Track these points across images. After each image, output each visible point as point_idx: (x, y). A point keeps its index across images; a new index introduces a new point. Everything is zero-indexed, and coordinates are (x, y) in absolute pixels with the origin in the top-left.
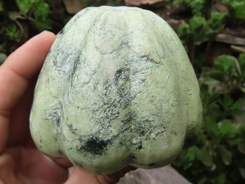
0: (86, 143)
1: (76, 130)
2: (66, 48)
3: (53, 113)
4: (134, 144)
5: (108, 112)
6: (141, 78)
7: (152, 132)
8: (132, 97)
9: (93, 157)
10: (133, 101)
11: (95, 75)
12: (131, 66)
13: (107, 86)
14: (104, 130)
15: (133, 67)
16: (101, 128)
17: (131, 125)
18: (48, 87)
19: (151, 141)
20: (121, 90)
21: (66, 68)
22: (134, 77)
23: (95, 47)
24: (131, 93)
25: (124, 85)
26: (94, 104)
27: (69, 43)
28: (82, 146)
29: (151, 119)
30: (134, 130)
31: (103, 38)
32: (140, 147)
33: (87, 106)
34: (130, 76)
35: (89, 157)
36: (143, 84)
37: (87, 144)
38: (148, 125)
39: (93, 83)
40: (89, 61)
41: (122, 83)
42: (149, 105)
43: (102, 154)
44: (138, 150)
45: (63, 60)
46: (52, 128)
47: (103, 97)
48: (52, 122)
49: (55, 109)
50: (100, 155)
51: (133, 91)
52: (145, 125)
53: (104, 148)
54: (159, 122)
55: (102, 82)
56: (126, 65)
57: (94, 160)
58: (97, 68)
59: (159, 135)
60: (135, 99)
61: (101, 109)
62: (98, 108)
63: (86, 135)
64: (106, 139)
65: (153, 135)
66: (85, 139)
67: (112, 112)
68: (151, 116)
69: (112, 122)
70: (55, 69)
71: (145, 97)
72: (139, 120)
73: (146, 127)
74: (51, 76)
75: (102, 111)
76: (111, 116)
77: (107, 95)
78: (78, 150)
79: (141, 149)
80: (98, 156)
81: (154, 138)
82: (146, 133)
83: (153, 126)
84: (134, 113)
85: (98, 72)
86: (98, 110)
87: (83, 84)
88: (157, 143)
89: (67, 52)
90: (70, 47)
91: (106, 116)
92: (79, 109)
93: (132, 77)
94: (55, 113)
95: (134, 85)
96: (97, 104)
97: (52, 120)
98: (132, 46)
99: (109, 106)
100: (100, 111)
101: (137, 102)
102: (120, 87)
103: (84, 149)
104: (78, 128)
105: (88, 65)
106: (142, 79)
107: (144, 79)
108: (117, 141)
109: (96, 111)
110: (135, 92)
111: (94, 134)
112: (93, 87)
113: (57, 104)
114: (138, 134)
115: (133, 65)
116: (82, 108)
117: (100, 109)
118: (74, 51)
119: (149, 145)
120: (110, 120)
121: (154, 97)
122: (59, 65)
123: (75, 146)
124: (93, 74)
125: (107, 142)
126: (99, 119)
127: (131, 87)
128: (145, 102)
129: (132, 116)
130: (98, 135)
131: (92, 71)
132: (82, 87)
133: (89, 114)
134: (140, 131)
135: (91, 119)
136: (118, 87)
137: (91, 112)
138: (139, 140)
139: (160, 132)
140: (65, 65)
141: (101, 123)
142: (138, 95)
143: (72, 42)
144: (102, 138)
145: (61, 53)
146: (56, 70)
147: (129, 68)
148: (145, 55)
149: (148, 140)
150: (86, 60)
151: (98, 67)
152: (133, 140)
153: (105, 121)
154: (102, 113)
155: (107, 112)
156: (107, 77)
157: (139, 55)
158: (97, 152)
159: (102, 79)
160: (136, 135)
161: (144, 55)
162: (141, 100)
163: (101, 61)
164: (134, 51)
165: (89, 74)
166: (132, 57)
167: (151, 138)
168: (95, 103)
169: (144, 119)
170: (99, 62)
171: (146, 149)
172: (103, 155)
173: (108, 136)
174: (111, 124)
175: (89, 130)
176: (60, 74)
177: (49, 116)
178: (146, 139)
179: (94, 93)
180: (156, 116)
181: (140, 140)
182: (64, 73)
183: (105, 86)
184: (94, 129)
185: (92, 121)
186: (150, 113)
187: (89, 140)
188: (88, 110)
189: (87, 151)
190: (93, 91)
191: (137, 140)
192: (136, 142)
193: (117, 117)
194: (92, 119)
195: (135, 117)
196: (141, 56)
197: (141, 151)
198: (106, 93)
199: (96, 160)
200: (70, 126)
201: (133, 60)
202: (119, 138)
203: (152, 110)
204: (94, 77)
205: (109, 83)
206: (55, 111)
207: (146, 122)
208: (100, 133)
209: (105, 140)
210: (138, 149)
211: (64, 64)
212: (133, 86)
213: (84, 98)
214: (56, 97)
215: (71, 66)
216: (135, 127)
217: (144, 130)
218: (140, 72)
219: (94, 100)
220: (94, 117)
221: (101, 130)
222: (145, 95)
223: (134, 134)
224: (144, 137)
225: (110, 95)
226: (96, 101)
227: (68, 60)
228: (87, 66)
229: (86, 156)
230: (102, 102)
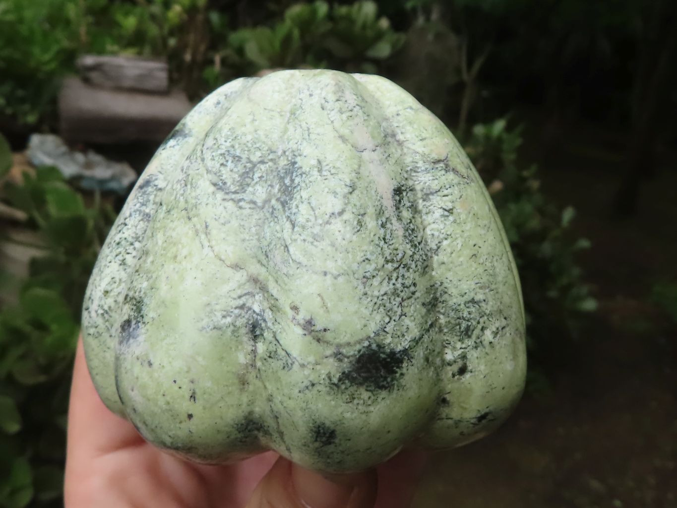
0: (354, 363)
1: (325, 330)
2: (243, 150)
3: (236, 308)
4: (449, 364)
5: (396, 280)
6: (444, 207)
7: (487, 328)
8: (431, 249)
9: (373, 398)
10: (435, 258)
11: (354, 195)
12: (417, 183)
13: (384, 220)
14: (393, 324)
15: (422, 184)
16: (387, 319)
17: (438, 315)
18: (206, 244)
19: (487, 350)
20: (410, 232)
21: (257, 194)
22: (428, 204)
23: (339, 137)
24: (429, 241)
25: (413, 221)
26: (364, 261)
27: (249, 137)
28: (343, 373)
29: (480, 297)
30: (446, 326)
31: (350, 118)
32: (463, 371)
33: (348, 268)
34: (418, 203)
35: (362, 402)
36: (451, 218)
37: (356, 365)
38: (476, 312)
39: (353, 213)
40: (331, 165)
41: (409, 217)
42: (471, 266)
43: (392, 387)
44: (458, 379)
45: (243, 177)
46: (233, 349)
47: (381, 246)
48: (233, 332)
49: (240, 297)
50: (389, 391)
51: (433, 235)
52: (470, 313)
53: (398, 370)
54: (496, 304)
55: (371, 211)
56: (406, 179)
57: (374, 409)
58: (356, 180)
59: (498, 336)
60: (440, 254)
61: (381, 273)
62: (375, 269)
63: (352, 341)
64: (399, 348)
65: (488, 335)
66: (352, 353)
67: (404, 281)
68: (478, 290)
69: (406, 304)
70: (224, 200)
71: (459, 246)
72: (455, 300)
73: (472, 316)
74: (215, 217)
75: (384, 279)
76: (402, 291)
77: (388, 240)
78: (332, 386)
79: (466, 374)
80: (384, 394)
81: (491, 343)
82: (473, 330)
83: (485, 314)
84: (441, 285)
85: (360, 187)
86: (375, 274)
87: (330, 216)
88: (498, 354)
89: (248, 158)
90: (255, 146)
91: (393, 291)
92: (329, 277)
93: (423, 206)
94: (242, 307)
95: (432, 221)
96: (371, 262)
97: (235, 326)
98: (406, 141)
99: (396, 265)
100: (379, 279)
101: (445, 260)
102: (407, 224)
103: (348, 379)
104: (330, 326)
105: (332, 174)
106: (447, 209)
107: (451, 207)
108: (420, 353)
109: (372, 278)
110: (437, 238)
111: (372, 335)
112: (356, 222)
113: (245, 284)
114: (457, 336)
115: (420, 179)
116: (335, 273)
117: (379, 273)
118: (269, 154)
119: (483, 361)
120: (403, 300)
121: (476, 247)
122: (233, 189)
123: (323, 376)
124: (351, 193)
125: (403, 356)
126: (381, 298)
127: (426, 227)
128: (461, 259)
129: (438, 294)
130: (382, 337)
131: (346, 185)
132: (328, 223)
133: (356, 286)
134: (460, 328)
135: (360, 299)
136: (404, 224)
137: (360, 282)
138: (460, 352)
139: (500, 329)
140: (253, 187)
141: (385, 306)
142: (445, 243)
143: (256, 136)
144: (392, 345)
145: (232, 162)
146: (228, 201)
147: (413, 187)
148: (440, 159)
149: (479, 349)
150: (324, 164)
151: (357, 178)
152: (446, 352)
153: (394, 303)
154: (385, 282)
155: (394, 281)
156: (379, 200)
157: (428, 159)
158: (381, 384)
159: (370, 204)
160: (454, 339)
161: (438, 159)
162: (453, 255)
163: (360, 166)
164: (414, 150)
165: (340, 192)
166: (413, 164)
167: (486, 343)
168: (367, 259)
169: (467, 298)
170: (356, 167)
171: (477, 373)
172: (395, 391)
173: (403, 339)
174: (406, 310)
175: (359, 327)
176: (241, 208)
177: (224, 317)
178: (474, 346)
179: (361, 234)
180: (487, 290)
181: (462, 350)
182: (252, 206)
183: (380, 219)
184: (371, 322)
185: (366, 302)
186: (476, 284)
187: (361, 353)
188: (352, 277)
189: (356, 384)
190: (358, 231)
191: (455, 353)
192: (453, 358)
193: (414, 293)
194: (364, 297)
195: (446, 297)
196: (432, 161)
197: (463, 379)
198: (385, 236)
199: (378, 407)
200: (309, 325)
201: (416, 169)
202: (423, 344)
203: (479, 276)
204: (354, 198)
205: (387, 215)
206: (240, 302)
207: (470, 304)
208: (385, 331)
209: (398, 350)
210: (458, 376)
211: (248, 185)
212: (429, 224)
213: (336, 250)
214: (237, 267)
215: (270, 188)
216: (448, 320)
217: (470, 324)
218: (439, 193)
219: (363, 251)
220: (369, 293)
221: (387, 324)
222: (459, 241)
223: (448, 338)
224: (470, 342)
225: (394, 241)
226: (368, 253)
227: (257, 175)
228: (330, 177)
229: (354, 398)
230: (381, 257)
